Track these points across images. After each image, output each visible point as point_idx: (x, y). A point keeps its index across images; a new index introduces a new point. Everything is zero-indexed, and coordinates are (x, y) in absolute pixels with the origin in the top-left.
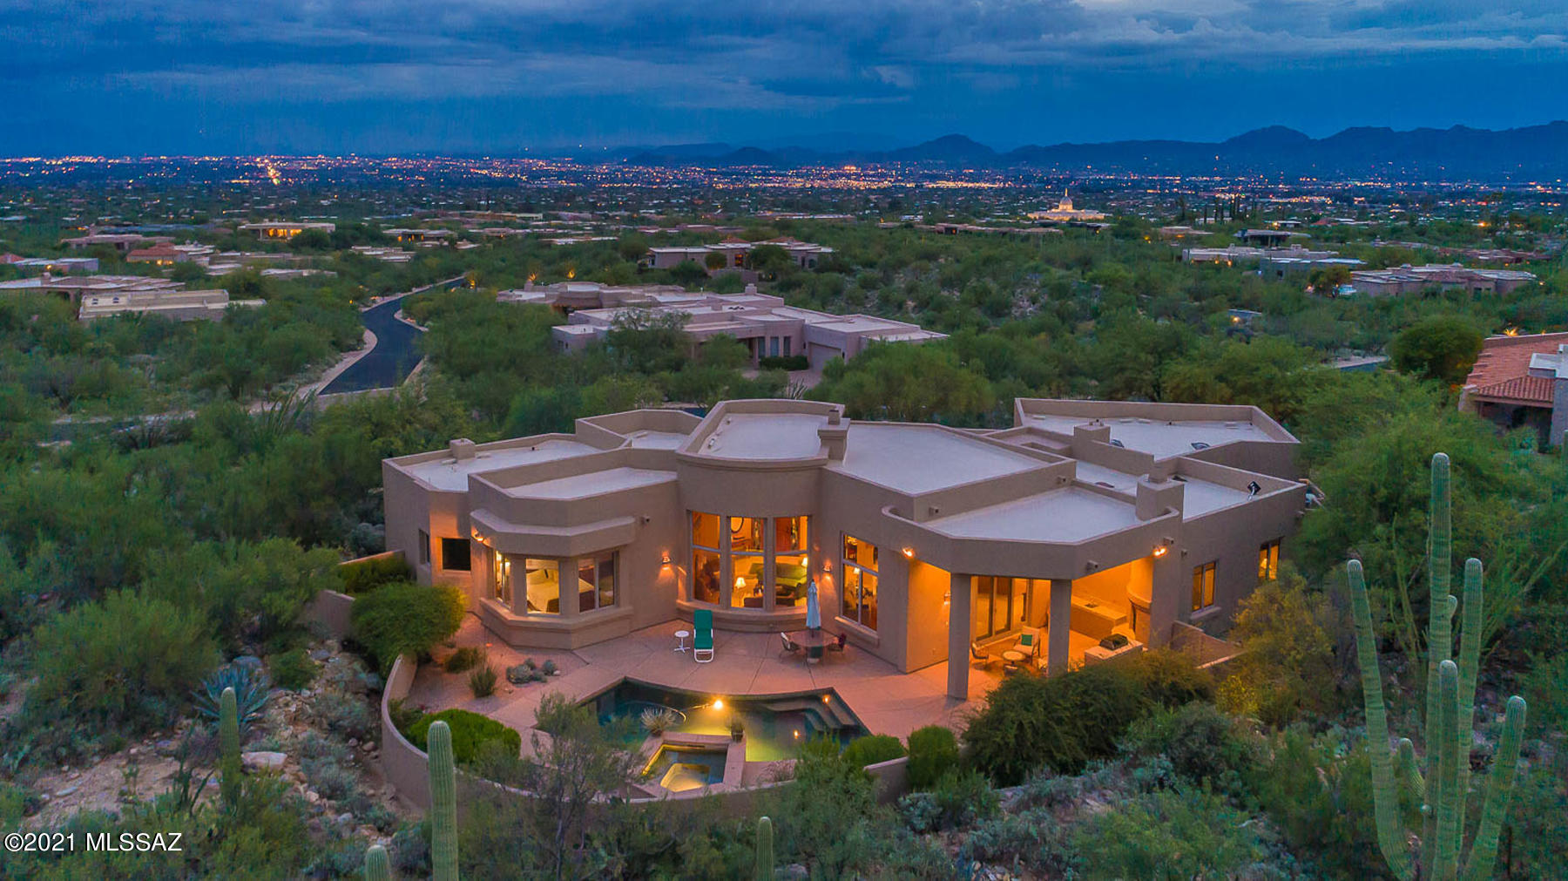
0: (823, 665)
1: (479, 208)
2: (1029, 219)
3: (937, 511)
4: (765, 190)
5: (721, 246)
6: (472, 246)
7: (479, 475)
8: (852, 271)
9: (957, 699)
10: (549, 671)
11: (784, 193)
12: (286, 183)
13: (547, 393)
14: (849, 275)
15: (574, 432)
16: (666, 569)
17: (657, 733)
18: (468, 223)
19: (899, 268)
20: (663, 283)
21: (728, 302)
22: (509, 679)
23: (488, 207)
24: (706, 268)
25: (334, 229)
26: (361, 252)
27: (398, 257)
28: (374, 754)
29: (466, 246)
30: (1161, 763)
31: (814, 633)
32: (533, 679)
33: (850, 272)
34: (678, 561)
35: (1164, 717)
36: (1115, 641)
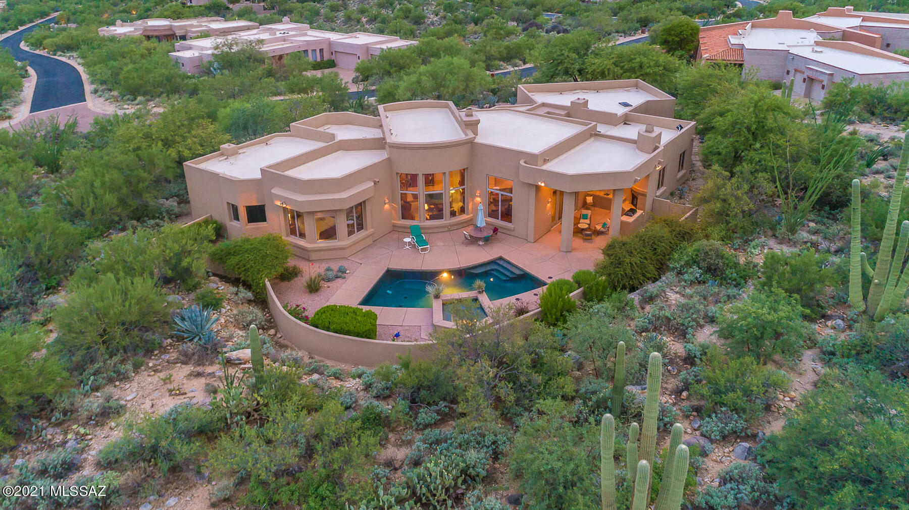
0: (488, 244)
3: (548, 160)
7: (271, 167)
9: (567, 252)
10: (343, 271)
16: (387, 206)
17: (438, 297)
22: (323, 279)
30: (696, 272)
31: (481, 229)
32: (337, 277)
34: (392, 201)
35: (690, 249)
36: (632, 212)
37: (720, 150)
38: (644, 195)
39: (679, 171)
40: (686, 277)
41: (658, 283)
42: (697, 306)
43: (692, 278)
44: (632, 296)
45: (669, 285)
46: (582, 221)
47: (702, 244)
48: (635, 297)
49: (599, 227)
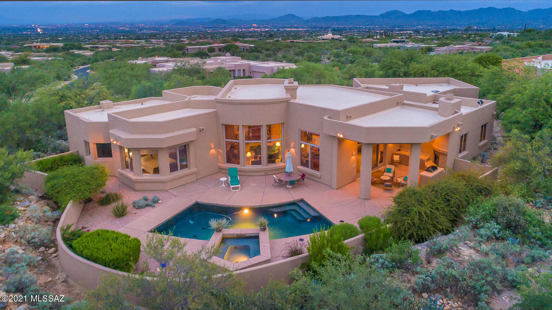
0: (294, 188)
1: (120, 39)
2: (318, 38)
3: (350, 117)
4: (225, 32)
5: (213, 45)
6: (118, 50)
7: (113, 113)
8: (262, 52)
9: (365, 199)
10: (156, 201)
11: (232, 33)
12: (45, 33)
13: (148, 84)
14: (261, 53)
15: (162, 96)
16: (213, 151)
17: (219, 230)
18: (116, 43)
19: (279, 51)
20: (192, 57)
21: (219, 59)
22: (134, 207)
23: (124, 39)
24: (207, 52)
25: (63, 45)
26: (73, 52)
27: (88, 53)
28: (55, 255)
29: (115, 50)
30: (494, 227)
31: (289, 174)
32: (147, 205)
33: (262, 53)
34: (218, 146)
35: (488, 204)
36: (434, 168)
37: (519, 119)
38: (445, 155)
39: (481, 140)
40: (482, 231)
41: (451, 236)
42: (494, 266)
43: (489, 233)
44: (418, 247)
45: (463, 239)
46: (385, 174)
47: (500, 198)
48: (422, 249)
49: (400, 180)
